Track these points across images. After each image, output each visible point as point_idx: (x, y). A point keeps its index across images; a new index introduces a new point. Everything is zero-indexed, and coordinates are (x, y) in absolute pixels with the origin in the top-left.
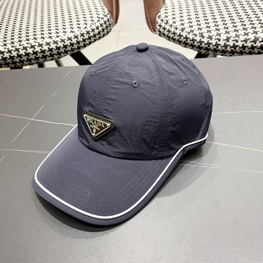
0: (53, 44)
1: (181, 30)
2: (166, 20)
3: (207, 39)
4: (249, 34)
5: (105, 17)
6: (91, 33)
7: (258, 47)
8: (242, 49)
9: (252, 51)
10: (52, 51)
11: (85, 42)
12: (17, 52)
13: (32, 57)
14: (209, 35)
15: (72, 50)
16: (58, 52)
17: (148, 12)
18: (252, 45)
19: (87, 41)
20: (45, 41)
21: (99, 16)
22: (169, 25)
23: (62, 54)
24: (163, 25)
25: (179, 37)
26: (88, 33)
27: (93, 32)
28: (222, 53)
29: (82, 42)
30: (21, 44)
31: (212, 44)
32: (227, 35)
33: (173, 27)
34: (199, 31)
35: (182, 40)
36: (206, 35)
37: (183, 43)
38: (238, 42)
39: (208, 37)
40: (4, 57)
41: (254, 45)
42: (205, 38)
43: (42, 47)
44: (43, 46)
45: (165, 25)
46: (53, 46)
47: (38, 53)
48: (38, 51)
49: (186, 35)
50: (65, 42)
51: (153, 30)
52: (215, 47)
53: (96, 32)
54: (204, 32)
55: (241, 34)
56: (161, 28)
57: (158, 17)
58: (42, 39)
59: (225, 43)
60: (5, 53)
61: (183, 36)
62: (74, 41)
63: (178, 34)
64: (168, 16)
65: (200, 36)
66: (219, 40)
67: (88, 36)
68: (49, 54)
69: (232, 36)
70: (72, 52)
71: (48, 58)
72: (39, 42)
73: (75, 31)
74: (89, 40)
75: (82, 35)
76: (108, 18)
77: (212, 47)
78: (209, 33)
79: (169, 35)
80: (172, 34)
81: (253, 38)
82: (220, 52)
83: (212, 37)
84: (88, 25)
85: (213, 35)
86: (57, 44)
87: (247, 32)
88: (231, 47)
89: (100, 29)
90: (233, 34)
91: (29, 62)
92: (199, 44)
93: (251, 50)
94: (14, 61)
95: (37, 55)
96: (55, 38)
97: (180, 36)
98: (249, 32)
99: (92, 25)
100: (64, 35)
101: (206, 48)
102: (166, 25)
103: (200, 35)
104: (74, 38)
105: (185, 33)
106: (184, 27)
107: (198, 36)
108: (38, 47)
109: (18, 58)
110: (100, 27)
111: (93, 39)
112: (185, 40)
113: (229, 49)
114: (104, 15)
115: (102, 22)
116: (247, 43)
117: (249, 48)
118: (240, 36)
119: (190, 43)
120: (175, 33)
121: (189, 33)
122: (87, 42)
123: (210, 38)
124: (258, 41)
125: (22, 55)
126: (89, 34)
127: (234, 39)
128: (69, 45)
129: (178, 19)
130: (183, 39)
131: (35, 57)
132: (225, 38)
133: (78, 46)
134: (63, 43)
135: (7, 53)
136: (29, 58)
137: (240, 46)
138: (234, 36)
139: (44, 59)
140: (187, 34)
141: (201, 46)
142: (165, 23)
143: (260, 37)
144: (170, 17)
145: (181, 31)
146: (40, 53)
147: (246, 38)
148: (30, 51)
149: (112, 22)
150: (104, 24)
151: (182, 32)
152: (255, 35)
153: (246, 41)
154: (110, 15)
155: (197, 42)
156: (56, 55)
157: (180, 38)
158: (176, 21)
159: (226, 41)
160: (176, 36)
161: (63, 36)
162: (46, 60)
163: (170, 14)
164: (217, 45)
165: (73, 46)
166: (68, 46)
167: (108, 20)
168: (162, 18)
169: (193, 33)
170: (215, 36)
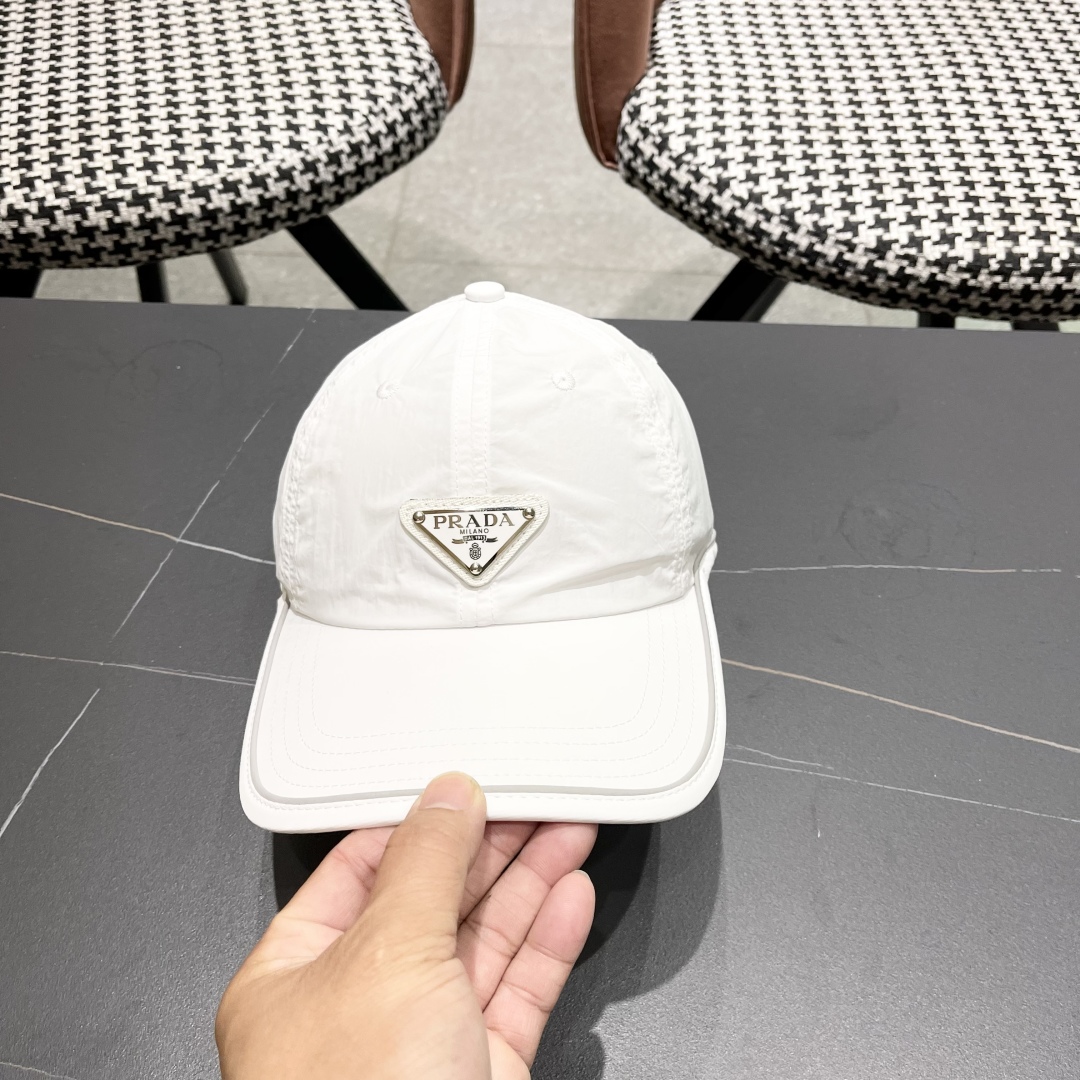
0: (220, 192)
1: (715, 186)
2: (661, 134)
3: (808, 236)
4: (957, 239)
5: (420, 81)
6: (368, 152)
7: (983, 292)
8: (926, 291)
9: (962, 301)
10: (215, 220)
11: (342, 185)
12: (77, 217)
13: (133, 241)
14: (815, 224)
15: (292, 215)
16: (236, 224)
17: (593, 90)
18: (964, 281)
19: (350, 182)
20: (188, 180)
21: (397, 79)
22: (671, 158)
23: (251, 232)
24: (648, 148)
25: (704, 211)
26: (356, 149)
27: (374, 149)
28: (857, 294)
29: (332, 185)
30: (95, 184)
31: (824, 256)
32: (880, 231)
33: (684, 168)
34: (782, 200)
35: (714, 224)
36: (805, 221)
37: (718, 234)
38: (918, 264)
39: (811, 228)
40: (23, 231)
41: (972, 282)
42: (802, 231)
43: (179, 204)
44: (184, 198)
45: (656, 152)
46: (221, 201)
47: (161, 226)
48: (160, 219)
49: (733, 209)
50: (266, 189)
51: (602, 157)
52: (834, 270)
53: (387, 144)
54: (799, 209)
55: (929, 238)
56: (639, 161)
57: (630, 114)
58: (179, 172)
59: (871, 262)
60: (28, 219)
61: (719, 209)
62: (303, 182)
63: (702, 199)
64: (668, 116)
65: (782, 222)
66: (852, 248)
67: (357, 164)
68: (201, 231)
69: (896, 241)
70: (290, 223)
71: (196, 244)
72: (166, 183)
73: (307, 143)
74: (357, 179)
75: (334, 159)
76: (431, 86)
77: (824, 270)
78: (816, 217)
79: (667, 194)
80: (680, 192)
81: (969, 258)
82: (850, 288)
83: (825, 232)
84: (358, 118)
85: (831, 226)
86: (238, 194)
87: (949, 231)
88: (890, 278)
89: (402, 131)
90: (899, 233)
91: (122, 257)
92: (777, 250)
93: (957, 296)
94: (62, 248)
95: (155, 231)
96: (229, 167)
97: (709, 205)
98: (956, 231)
99: (372, 118)
100: (265, 158)
101: (802, 266)
102: (660, 154)
103: (785, 218)
104: (302, 173)
105: (728, 201)
106: (726, 175)
107: (775, 220)
108: (160, 201)
109: (78, 240)
110: (402, 124)
111: (370, 174)
112: (727, 225)
113: (883, 283)
114: (416, 72)
115: (409, 102)
116: (948, 273)
117: (950, 291)
118: (927, 244)
119: (743, 241)
120: (692, 192)
121: (744, 204)
122: (350, 185)
123: (820, 233)
124: (986, 271)
125: (97, 228)
126: (361, 156)
127: (902, 252)
128: (282, 196)
129: (705, 138)
130: (718, 222)
131: (147, 239)
132: (873, 244)
133: (314, 202)
134: (260, 191)
135: (35, 217)
136: (125, 241)
137: (922, 281)
138: (905, 240)
139: (181, 248)
140: (737, 204)
141: (782, 257)
142: (654, 143)
143: (994, 256)
144: (676, 125)
145: (714, 191)
146: (169, 224)
147: (944, 255)
148: (130, 214)
149: (443, 99)
150: (417, 112)
151: (720, 193)
152: (977, 245)
153: (943, 263)
154: (438, 72)
155: (772, 243)
156: (230, 234)
157: (710, 214)
158: (697, 146)
159: (873, 256)
160: (694, 204)
161: (259, 161)
162: (188, 251)
163: (676, 109)
164: (841, 263)
165: (296, 202)
166: (277, 203)
167: (432, 92)
168: (646, 122)
169: (760, 208)
170: (839, 231)
